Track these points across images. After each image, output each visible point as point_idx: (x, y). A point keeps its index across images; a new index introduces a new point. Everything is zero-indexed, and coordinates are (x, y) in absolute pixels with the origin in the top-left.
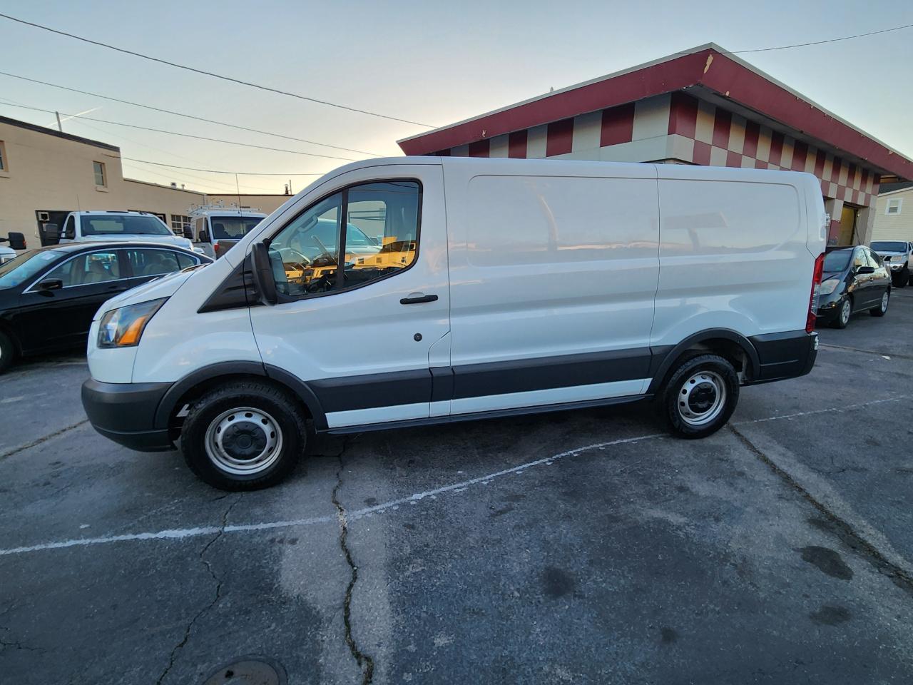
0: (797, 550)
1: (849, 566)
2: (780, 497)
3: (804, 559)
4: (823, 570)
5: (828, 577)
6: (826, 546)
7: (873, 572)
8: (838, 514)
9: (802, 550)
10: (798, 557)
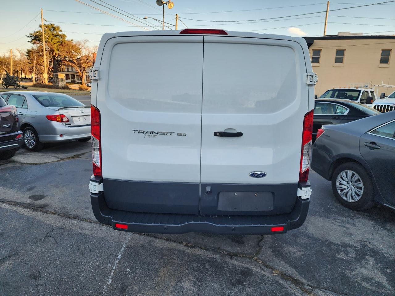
0: (47, 196)
1: (30, 199)
2: (64, 208)
3: (43, 195)
4: (37, 195)
5: (35, 194)
6: (39, 201)
7: (23, 201)
8: (39, 213)
9: (45, 197)
10: (45, 195)
